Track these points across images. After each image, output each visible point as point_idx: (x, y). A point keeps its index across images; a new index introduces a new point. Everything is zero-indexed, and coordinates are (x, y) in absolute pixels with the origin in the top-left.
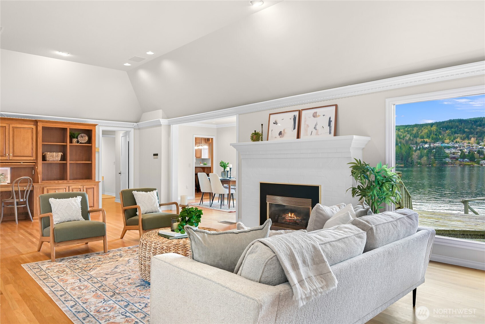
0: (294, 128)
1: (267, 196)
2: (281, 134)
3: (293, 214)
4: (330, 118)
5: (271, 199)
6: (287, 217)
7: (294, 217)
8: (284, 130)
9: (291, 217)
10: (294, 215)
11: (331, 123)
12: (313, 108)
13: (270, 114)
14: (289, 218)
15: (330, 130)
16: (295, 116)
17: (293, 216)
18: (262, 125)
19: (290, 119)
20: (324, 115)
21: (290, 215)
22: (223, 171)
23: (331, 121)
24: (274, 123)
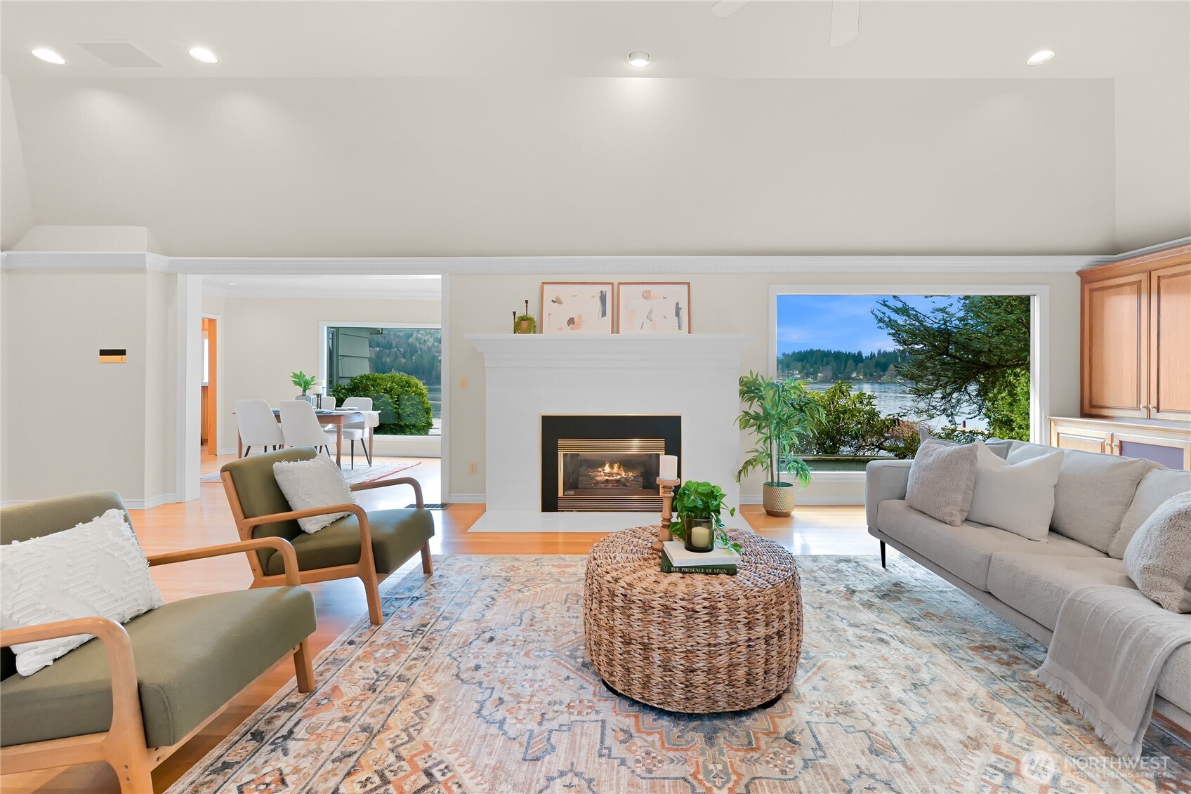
0: (604, 314)
1: (560, 441)
2: (574, 323)
3: (616, 466)
4: (677, 304)
5: (566, 447)
6: (601, 475)
7: (618, 474)
8: (580, 317)
9: (610, 474)
10: (619, 468)
11: (681, 311)
12: (643, 283)
13: (544, 283)
14: (607, 478)
15: (679, 323)
16: (604, 293)
17: (615, 470)
18: (527, 302)
19: (593, 297)
20: (665, 298)
21: (607, 469)
22: (301, 394)
23: (681, 308)
24: (554, 301)
